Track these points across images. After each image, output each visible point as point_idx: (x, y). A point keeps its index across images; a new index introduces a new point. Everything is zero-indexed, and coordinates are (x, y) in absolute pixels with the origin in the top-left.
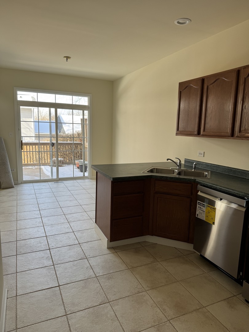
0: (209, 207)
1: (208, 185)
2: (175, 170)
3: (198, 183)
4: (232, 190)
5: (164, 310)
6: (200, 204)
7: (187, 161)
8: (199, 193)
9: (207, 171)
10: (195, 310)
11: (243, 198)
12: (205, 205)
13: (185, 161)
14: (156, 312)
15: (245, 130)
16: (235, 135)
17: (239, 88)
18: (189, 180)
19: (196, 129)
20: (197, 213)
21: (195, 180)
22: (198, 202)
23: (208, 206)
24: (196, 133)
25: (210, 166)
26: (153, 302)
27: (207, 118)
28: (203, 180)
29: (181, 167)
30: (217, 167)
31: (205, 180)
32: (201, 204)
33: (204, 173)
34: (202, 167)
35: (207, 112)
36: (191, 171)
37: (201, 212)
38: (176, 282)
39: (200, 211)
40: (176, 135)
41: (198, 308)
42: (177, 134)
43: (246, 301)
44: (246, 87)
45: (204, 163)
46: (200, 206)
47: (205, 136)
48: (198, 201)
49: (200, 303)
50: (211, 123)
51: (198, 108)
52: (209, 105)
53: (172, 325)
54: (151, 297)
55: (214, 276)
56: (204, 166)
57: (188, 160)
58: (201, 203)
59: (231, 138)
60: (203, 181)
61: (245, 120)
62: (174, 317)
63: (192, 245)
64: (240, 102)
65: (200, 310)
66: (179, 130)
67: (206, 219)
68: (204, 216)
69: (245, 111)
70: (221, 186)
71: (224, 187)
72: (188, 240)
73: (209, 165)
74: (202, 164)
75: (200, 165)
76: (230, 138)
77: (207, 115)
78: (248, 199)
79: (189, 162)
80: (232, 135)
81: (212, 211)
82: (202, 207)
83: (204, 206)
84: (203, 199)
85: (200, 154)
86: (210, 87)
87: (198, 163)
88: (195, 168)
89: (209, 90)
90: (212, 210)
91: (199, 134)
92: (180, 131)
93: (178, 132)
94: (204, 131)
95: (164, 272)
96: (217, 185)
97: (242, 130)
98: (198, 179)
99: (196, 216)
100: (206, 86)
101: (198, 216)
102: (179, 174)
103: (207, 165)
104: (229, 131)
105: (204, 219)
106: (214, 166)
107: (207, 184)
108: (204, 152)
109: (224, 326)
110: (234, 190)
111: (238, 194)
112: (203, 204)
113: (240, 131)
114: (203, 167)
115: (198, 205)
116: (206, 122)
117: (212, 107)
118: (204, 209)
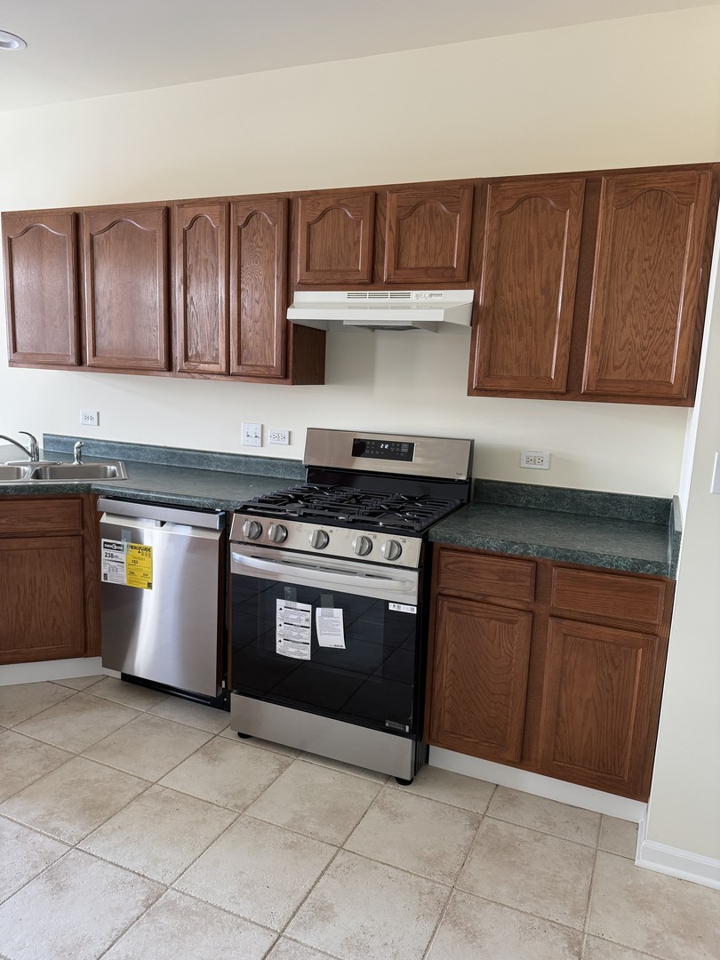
0: (135, 548)
1: (126, 494)
2: (22, 468)
3: (97, 494)
4: (186, 496)
5: (55, 830)
6: (109, 546)
7: (49, 440)
8: (105, 519)
9: (113, 462)
10: (134, 799)
11: (211, 511)
12: (123, 546)
13: (45, 441)
14: (34, 843)
15: (197, 354)
16: (176, 366)
17: (173, 253)
18: (73, 487)
19: (71, 350)
20: (104, 571)
21: (90, 485)
22: (105, 543)
23: (132, 547)
24: (73, 360)
25: (120, 448)
26: (17, 827)
27: (98, 322)
28: (110, 483)
29: (38, 458)
30: (137, 449)
31: (116, 483)
32: (111, 546)
33: (106, 469)
34: (96, 453)
35: (97, 306)
36: (70, 465)
37: (114, 568)
38: (72, 758)
39: (111, 563)
40: (10, 366)
41: (140, 791)
42: (12, 363)
43: (242, 736)
44: (188, 252)
45: (103, 443)
46: (111, 552)
47: (99, 369)
48: (103, 540)
49: (142, 779)
50: (110, 334)
51: (70, 293)
52: (100, 286)
53: (86, 852)
54: (8, 819)
55: (166, 711)
56: (103, 450)
57: (55, 438)
58: (112, 544)
59: (168, 374)
60: (110, 487)
61: (195, 332)
62: (84, 833)
63: (99, 660)
64: (179, 287)
65: (145, 794)
66: (19, 350)
67: (130, 581)
68: (125, 574)
69: (191, 309)
70: (158, 493)
71: (166, 494)
72: (84, 650)
73: (115, 448)
74: (96, 446)
75: (89, 447)
76: (163, 373)
77: (99, 312)
78: (222, 511)
79: (58, 442)
80: (169, 366)
81: (144, 557)
82: (115, 554)
83: (121, 548)
84: (115, 533)
85: (86, 418)
86: (99, 238)
87: (87, 443)
88: (80, 457)
89: (96, 247)
90: (142, 554)
91: (80, 361)
92: (20, 354)
93: (17, 357)
94: (94, 355)
95: (32, 748)
96: (148, 492)
97: (190, 354)
98: (97, 484)
99: (103, 580)
100: (88, 236)
101: (106, 578)
102: (37, 475)
103: (111, 446)
104: (160, 356)
105: (125, 582)
106: (129, 448)
107: (122, 493)
108: (98, 413)
109: (205, 801)
110: (190, 497)
111: (199, 503)
112: (117, 545)
113: (186, 358)
114: (100, 454)
115: (104, 551)
116: (98, 332)
117: (108, 293)
118: (122, 556)
